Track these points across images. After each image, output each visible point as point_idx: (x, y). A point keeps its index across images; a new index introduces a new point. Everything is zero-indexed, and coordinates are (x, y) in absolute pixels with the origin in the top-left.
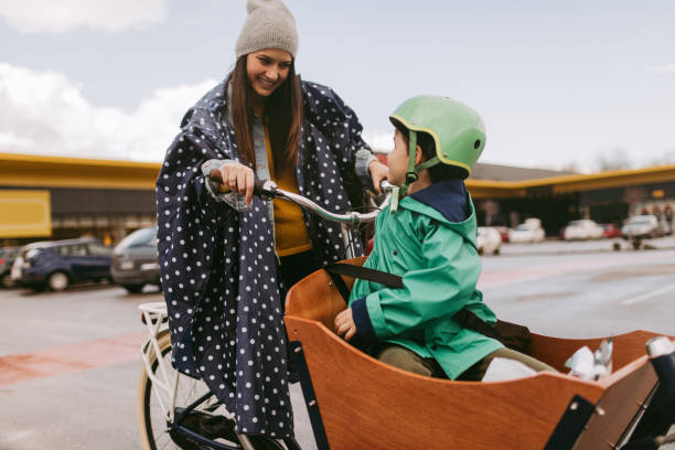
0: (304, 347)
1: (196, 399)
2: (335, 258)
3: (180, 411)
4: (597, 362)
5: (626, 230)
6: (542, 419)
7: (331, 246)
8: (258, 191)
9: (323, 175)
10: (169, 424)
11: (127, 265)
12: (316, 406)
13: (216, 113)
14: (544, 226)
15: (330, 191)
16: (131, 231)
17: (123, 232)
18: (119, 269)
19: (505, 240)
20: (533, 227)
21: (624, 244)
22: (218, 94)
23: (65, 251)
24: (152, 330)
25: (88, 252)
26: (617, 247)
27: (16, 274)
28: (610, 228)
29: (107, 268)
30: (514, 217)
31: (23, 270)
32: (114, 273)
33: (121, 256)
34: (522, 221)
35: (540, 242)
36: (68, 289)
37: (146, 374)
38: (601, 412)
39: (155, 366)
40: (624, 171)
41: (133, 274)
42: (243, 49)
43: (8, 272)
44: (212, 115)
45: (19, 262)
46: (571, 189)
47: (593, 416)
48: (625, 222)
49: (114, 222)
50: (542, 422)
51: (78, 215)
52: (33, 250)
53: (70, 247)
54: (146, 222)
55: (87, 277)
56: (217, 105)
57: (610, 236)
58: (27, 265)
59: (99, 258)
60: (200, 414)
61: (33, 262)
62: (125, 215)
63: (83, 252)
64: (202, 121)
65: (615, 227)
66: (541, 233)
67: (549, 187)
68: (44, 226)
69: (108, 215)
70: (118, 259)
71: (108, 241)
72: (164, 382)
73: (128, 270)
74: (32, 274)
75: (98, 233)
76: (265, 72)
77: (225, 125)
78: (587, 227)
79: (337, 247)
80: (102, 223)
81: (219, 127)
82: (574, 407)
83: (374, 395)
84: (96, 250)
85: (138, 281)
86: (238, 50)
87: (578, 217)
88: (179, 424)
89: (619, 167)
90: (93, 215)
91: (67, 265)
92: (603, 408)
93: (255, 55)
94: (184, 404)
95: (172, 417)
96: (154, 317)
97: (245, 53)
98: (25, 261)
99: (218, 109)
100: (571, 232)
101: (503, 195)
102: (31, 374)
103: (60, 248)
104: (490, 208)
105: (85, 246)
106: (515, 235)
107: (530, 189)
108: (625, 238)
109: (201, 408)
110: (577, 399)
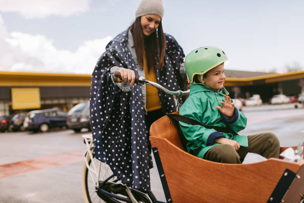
0: (159, 150)
1: (108, 177)
2: (171, 111)
3: (101, 182)
4: (296, 154)
5: (300, 99)
6: (271, 180)
7: (170, 106)
8: (137, 81)
9: (168, 73)
10: (96, 188)
11: (74, 120)
12: (164, 177)
13: (123, 43)
14: (262, 98)
15: (171, 81)
16: (75, 105)
17: (71, 106)
18: (70, 122)
19: (244, 105)
20: (256, 99)
21: (300, 105)
22: (124, 35)
23: (46, 114)
24: (88, 146)
25: (57, 114)
26: (296, 107)
27: (26, 125)
28: (293, 98)
29: (65, 122)
30: (247, 94)
31: (29, 123)
32: (68, 123)
33: (71, 116)
34: (251, 96)
35: (260, 105)
36: (49, 131)
37: (86, 166)
38: (299, 177)
39: (90, 162)
40: (299, 71)
41: (77, 124)
42: (140, 14)
43: (22, 124)
44: (121, 45)
45: (27, 120)
46: (274, 81)
47: (295, 179)
48: (299, 95)
49: (68, 101)
50: (270, 182)
51: (51, 98)
52: (32, 114)
53: (49, 112)
54: (81, 101)
55: (57, 125)
56: (123, 40)
57: (293, 102)
58: (31, 121)
59: (61, 117)
60: (110, 183)
61: (33, 119)
62: (72, 98)
63: (54, 115)
64: (116, 47)
65: (295, 98)
66: (260, 101)
67: (264, 80)
68: (37, 103)
69: (65, 98)
70: (70, 117)
71: (65, 110)
72: (94, 170)
73: (74, 122)
74: (33, 125)
75: (61, 106)
76: (149, 25)
77: (126, 49)
78: (282, 98)
79: (172, 106)
80: (62, 101)
81: (124, 51)
82: (286, 174)
83: (191, 171)
84: (61, 113)
85: (79, 127)
86: (136, 14)
87: (278, 93)
88: (101, 188)
89: (296, 70)
90: (58, 98)
91: (48, 120)
92: (300, 175)
93: (145, 17)
94: (103, 179)
95: (98, 185)
96: (89, 140)
97: (140, 15)
98: (30, 119)
99: (124, 42)
100: (274, 100)
101: (242, 84)
102: (33, 168)
103: (44, 113)
104: (236, 90)
105: (55, 112)
106: (248, 102)
107: (255, 81)
108: (300, 102)
109: (110, 181)
110: (287, 170)
